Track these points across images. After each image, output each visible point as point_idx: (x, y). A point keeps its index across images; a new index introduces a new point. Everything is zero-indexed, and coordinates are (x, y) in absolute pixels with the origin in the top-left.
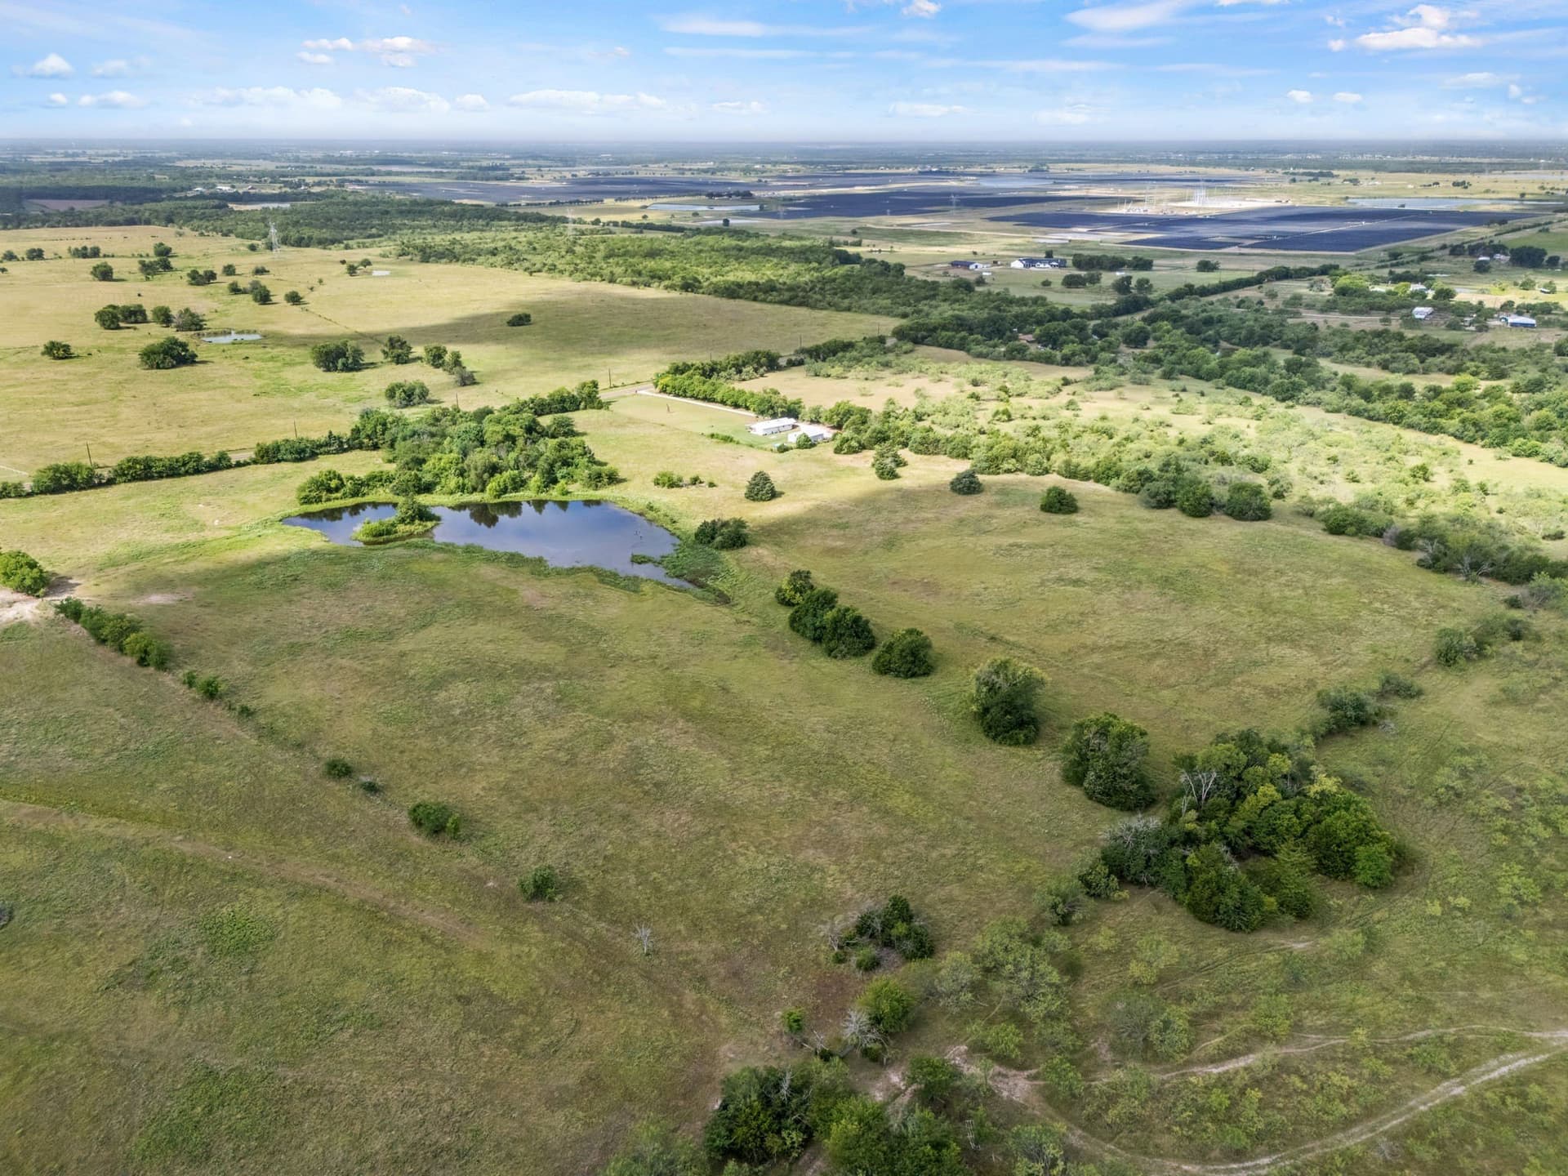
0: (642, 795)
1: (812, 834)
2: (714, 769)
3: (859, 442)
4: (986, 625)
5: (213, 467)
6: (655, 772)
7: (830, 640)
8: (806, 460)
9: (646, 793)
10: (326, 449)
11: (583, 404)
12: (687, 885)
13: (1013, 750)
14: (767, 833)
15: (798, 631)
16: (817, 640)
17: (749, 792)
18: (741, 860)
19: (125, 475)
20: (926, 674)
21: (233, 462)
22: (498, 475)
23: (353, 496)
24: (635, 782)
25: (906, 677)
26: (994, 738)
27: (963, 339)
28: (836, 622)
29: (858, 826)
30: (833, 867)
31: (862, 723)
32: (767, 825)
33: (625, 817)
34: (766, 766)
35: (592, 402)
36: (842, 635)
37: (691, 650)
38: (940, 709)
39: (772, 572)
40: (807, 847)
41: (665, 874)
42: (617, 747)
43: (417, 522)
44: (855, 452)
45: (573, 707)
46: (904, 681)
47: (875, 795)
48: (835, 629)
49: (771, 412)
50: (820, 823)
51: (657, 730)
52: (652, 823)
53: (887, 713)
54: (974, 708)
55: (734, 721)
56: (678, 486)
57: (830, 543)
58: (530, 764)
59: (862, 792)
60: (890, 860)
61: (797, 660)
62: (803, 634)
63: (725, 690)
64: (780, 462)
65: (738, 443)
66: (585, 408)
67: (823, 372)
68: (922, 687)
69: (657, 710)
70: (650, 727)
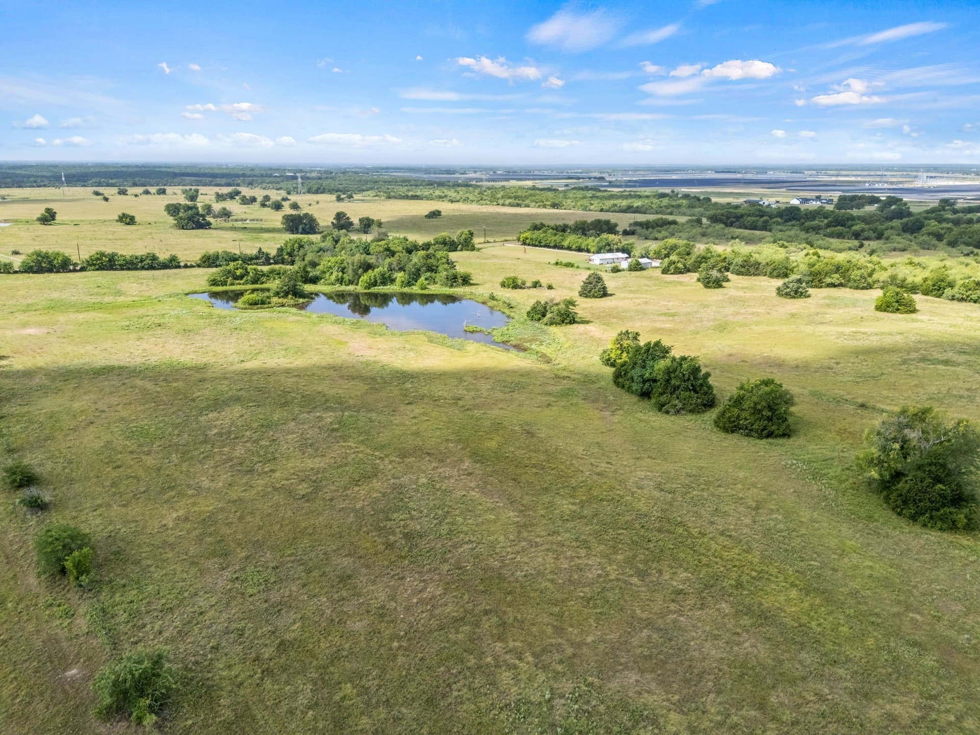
0: (381, 548)
1: (635, 641)
2: (495, 521)
3: (684, 265)
4: (849, 393)
5: (165, 266)
6: (412, 518)
7: (662, 394)
8: (637, 277)
9: (390, 546)
10: (255, 261)
11: (460, 247)
12: (397, 720)
13: (948, 537)
14: (559, 631)
15: (623, 387)
16: (645, 395)
17: (542, 560)
18: (505, 677)
19: (94, 265)
20: (786, 435)
21: (182, 264)
22: (370, 271)
23: (253, 283)
24: (380, 529)
25: (761, 437)
26: (914, 518)
27: (766, 222)
28: (669, 372)
29: (716, 637)
30: (674, 717)
31: (707, 483)
32: (560, 615)
33: (345, 579)
34: (570, 525)
35: (467, 246)
36: (676, 388)
37: (500, 395)
38: (817, 476)
39: (599, 341)
40: (626, 668)
41: (365, 690)
42: (376, 484)
43: (290, 296)
44: (681, 273)
45: (344, 438)
46: (757, 441)
47: (739, 585)
48: (668, 381)
49: (608, 248)
50: (649, 624)
51: (435, 468)
52: (379, 594)
53: (741, 474)
54: (874, 474)
55: (534, 466)
56: (521, 288)
57: (658, 325)
58: (258, 493)
59: (717, 578)
60: (787, 716)
61: (621, 412)
62: (629, 390)
63: (531, 434)
64: (613, 277)
65: (578, 267)
66: (461, 250)
67: (652, 236)
68: (784, 449)
69: (442, 448)
70: (428, 465)
